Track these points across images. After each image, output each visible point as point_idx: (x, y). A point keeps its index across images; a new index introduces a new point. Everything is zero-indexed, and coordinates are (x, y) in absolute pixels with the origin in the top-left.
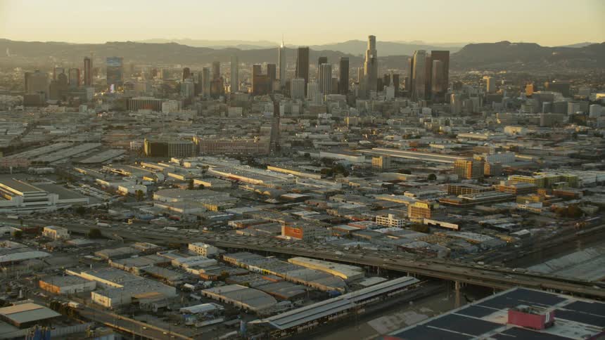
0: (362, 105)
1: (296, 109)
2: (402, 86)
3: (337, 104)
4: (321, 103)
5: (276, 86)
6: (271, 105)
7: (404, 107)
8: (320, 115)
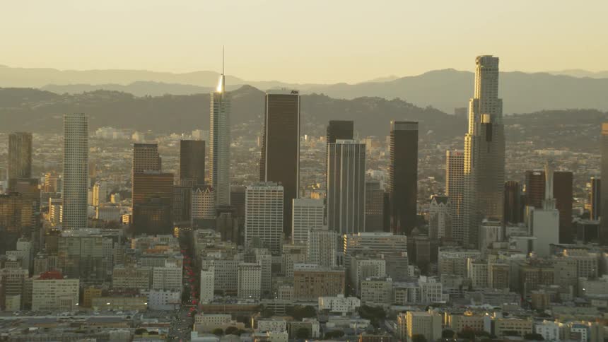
0: (457, 269)
1: (251, 280)
2: (582, 205)
3: (381, 264)
4: (328, 264)
5: (203, 204)
6: (173, 268)
7: (592, 278)
8: (323, 302)
